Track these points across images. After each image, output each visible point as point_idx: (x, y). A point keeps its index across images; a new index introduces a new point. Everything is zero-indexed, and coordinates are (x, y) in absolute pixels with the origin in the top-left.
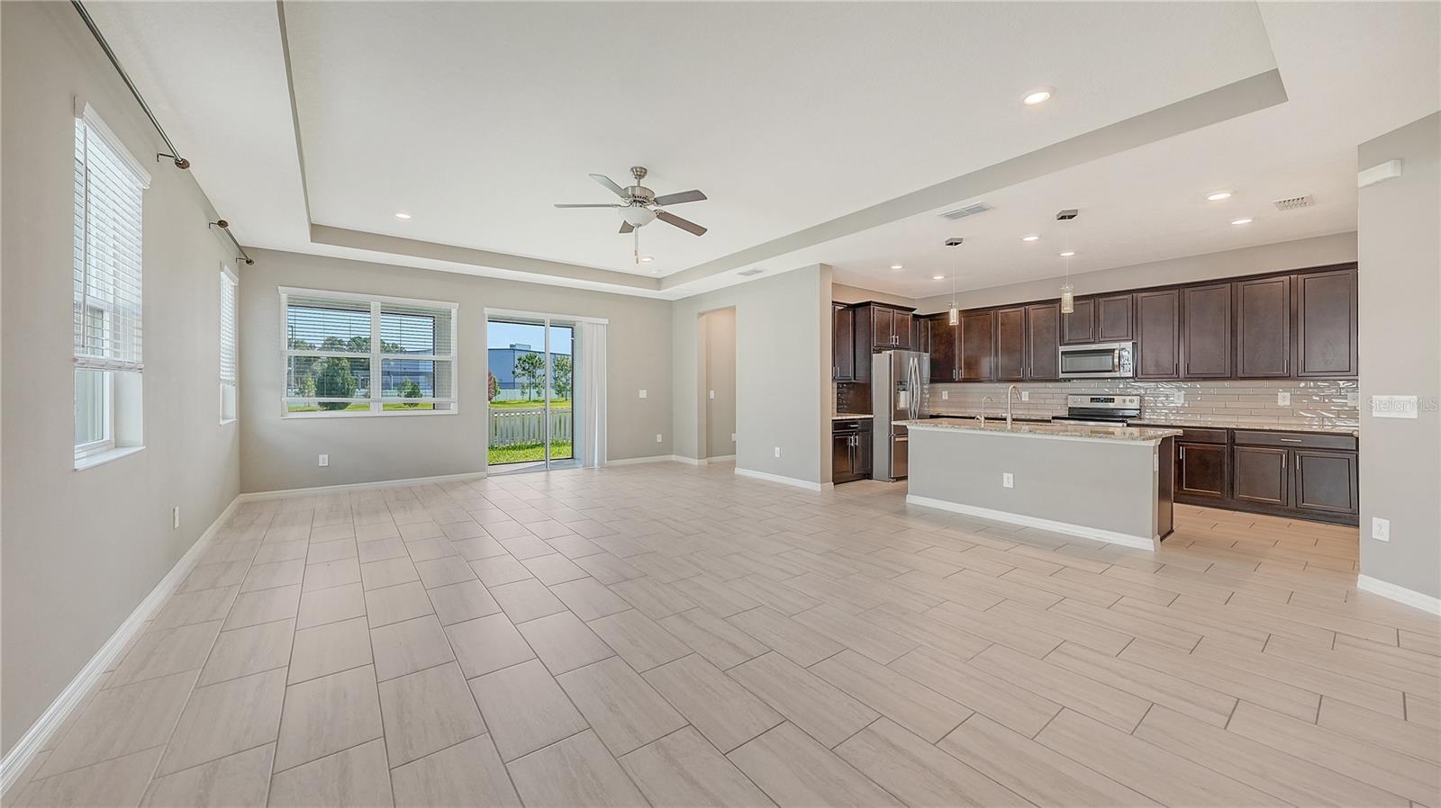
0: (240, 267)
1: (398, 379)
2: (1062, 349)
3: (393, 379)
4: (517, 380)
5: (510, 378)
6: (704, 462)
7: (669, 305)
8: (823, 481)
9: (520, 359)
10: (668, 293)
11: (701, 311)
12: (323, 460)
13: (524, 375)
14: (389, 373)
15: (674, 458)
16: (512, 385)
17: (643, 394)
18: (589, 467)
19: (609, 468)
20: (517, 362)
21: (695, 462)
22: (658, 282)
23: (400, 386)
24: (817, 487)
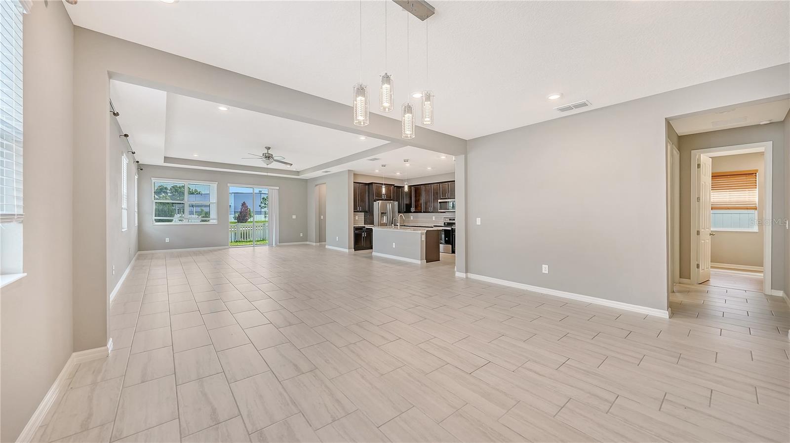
0: (138, 171)
1: (199, 209)
2: (439, 201)
3: (195, 209)
4: (262, 210)
5: (259, 209)
6: (318, 244)
7: (306, 181)
8: (349, 248)
9: (263, 199)
10: (301, 177)
11: (316, 184)
12: (167, 240)
13: (265, 207)
14: (193, 206)
15: (308, 243)
16: (260, 213)
17: (294, 217)
18: (271, 245)
19: (279, 246)
20: (262, 200)
21: (314, 244)
22: (298, 173)
23: (199, 213)
24: (347, 251)
